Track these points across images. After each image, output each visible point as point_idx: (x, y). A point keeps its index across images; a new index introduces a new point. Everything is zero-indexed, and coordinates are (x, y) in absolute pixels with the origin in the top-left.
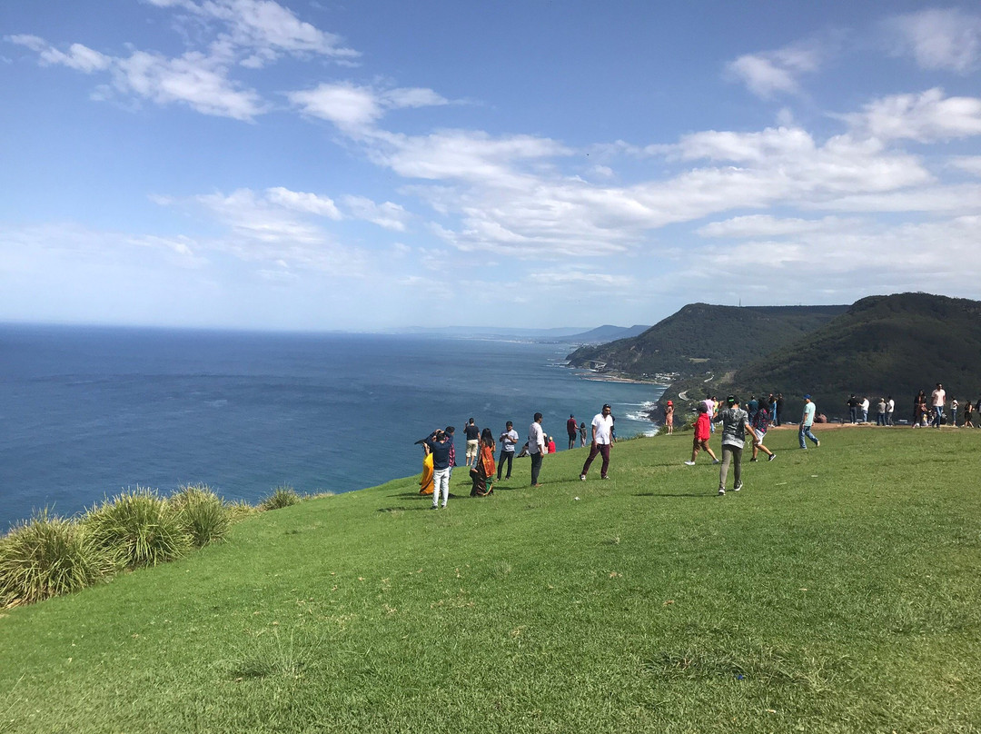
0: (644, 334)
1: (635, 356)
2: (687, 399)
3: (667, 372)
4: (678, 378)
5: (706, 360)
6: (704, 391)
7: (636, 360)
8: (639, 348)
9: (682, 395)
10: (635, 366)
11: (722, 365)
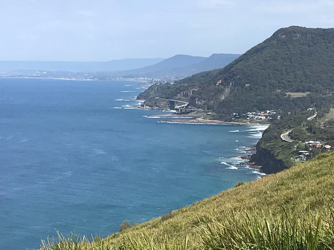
0: (231, 66)
1: (221, 91)
2: (291, 141)
3: (261, 111)
4: (274, 117)
5: (305, 94)
6: (310, 130)
7: (223, 98)
8: (226, 82)
9: (284, 136)
10: (223, 104)
11: (324, 99)
